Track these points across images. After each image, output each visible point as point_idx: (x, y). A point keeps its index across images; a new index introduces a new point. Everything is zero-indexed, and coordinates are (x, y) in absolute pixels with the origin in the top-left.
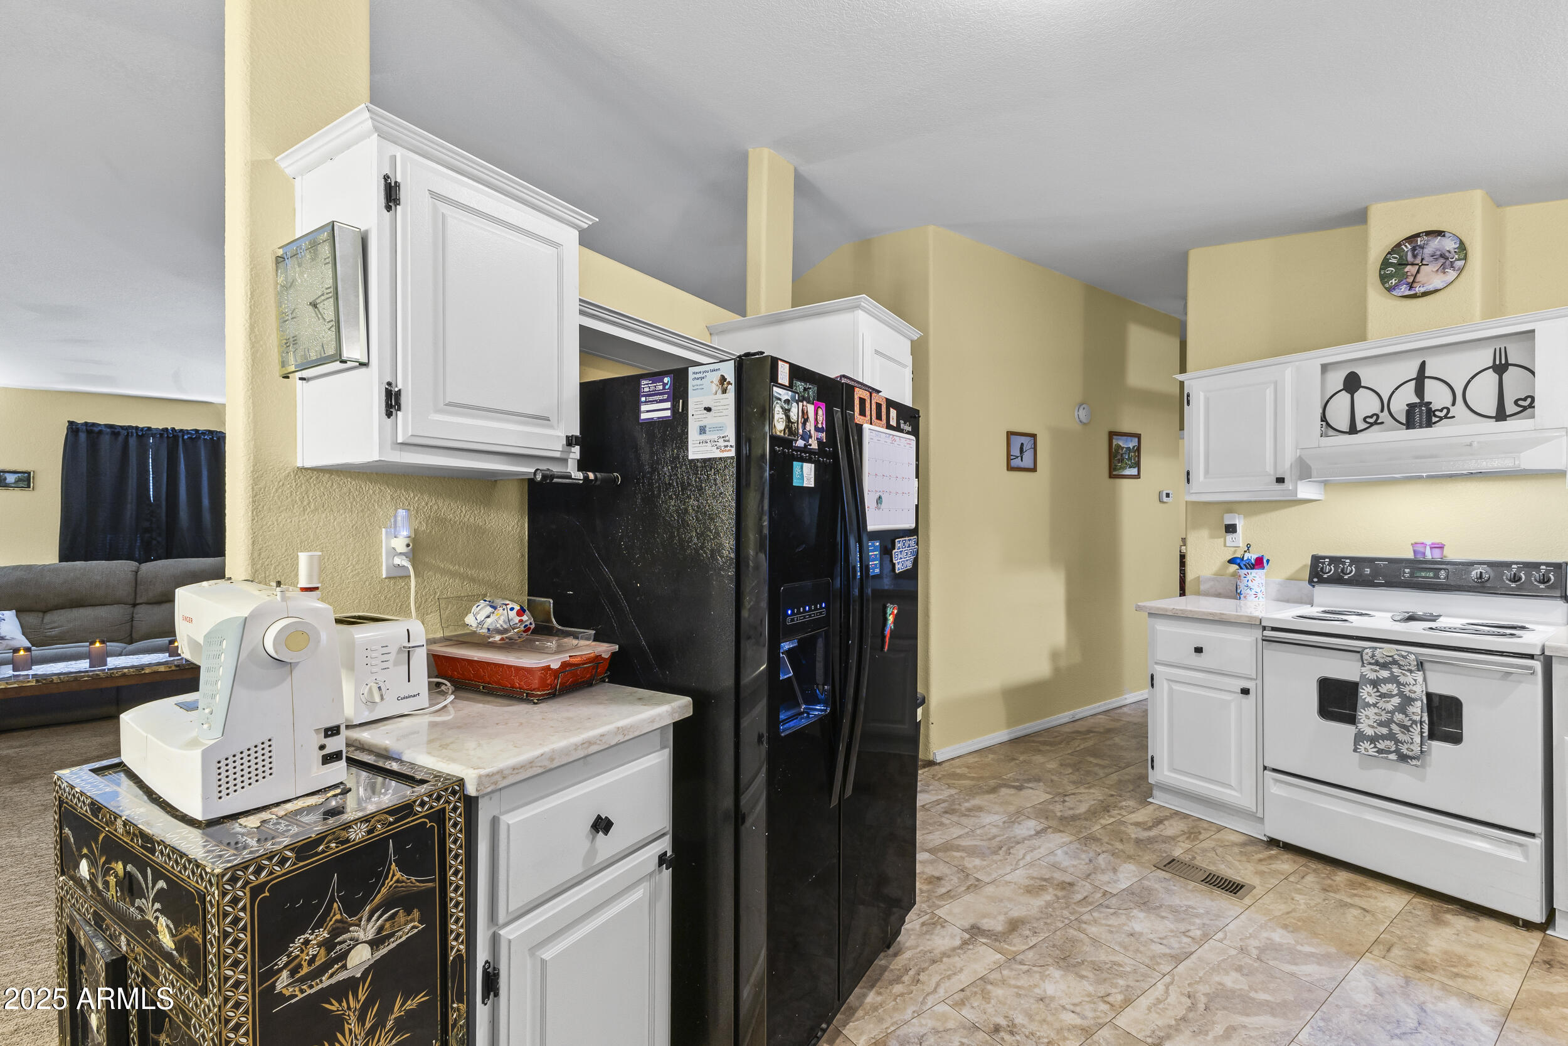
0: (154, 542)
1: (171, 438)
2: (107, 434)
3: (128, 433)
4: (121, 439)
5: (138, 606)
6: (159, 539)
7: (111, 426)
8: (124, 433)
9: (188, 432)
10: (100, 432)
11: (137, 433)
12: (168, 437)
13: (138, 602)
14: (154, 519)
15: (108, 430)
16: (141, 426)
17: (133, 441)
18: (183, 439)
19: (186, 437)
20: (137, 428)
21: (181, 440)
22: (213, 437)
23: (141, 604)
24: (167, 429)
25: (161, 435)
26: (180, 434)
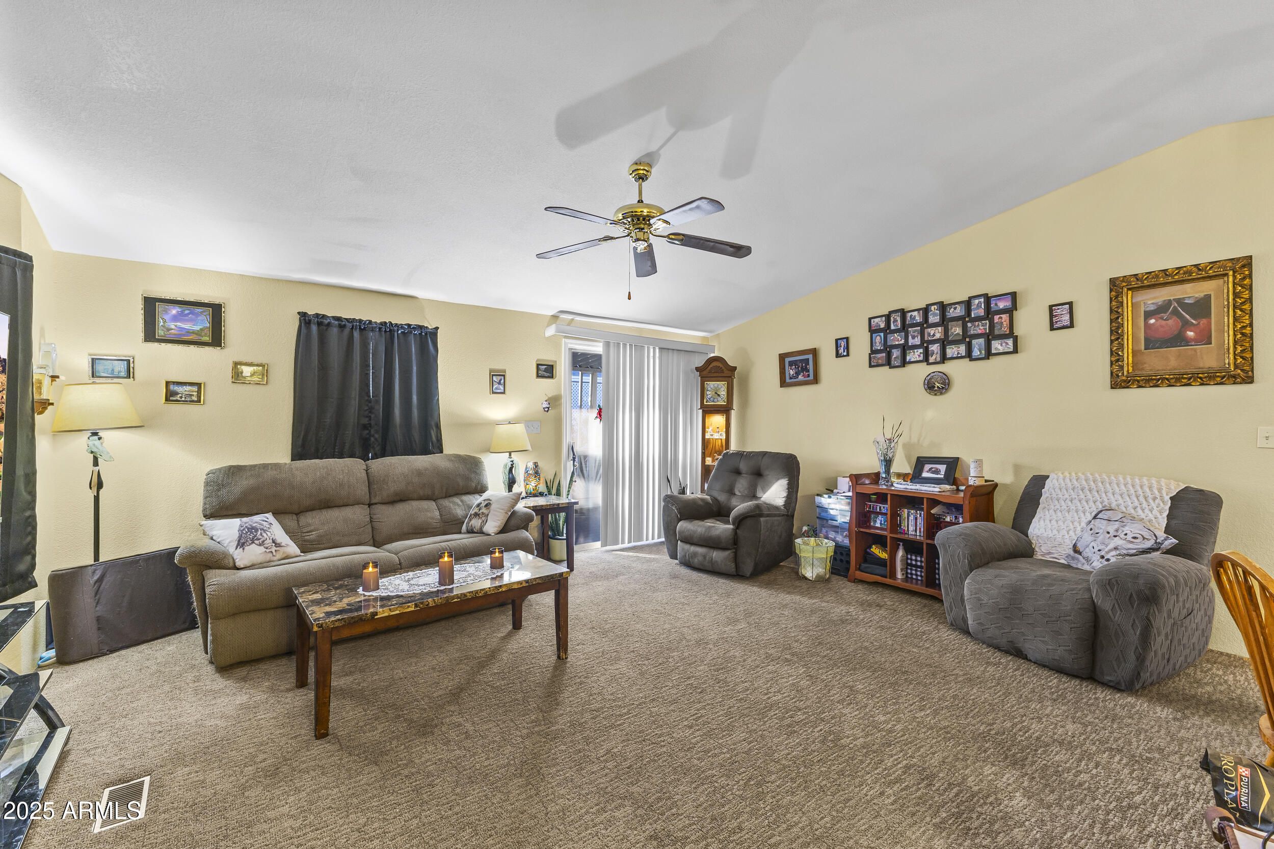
0: (372, 439)
1: (388, 330)
2: (335, 327)
3: (353, 326)
4: (347, 331)
5: (373, 506)
6: (377, 436)
7: (338, 319)
8: (349, 325)
9: (402, 326)
10: (329, 324)
11: (360, 326)
12: (385, 331)
13: (373, 501)
14: (373, 416)
15: (337, 322)
16: (364, 319)
17: (356, 334)
18: (398, 334)
19: (400, 332)
20: (360, 321)
21: (396, 334)
22: (422, 332)
23: (376, 504)
24: (385, 323)
25: (380, 329)
26: (396, 328)
